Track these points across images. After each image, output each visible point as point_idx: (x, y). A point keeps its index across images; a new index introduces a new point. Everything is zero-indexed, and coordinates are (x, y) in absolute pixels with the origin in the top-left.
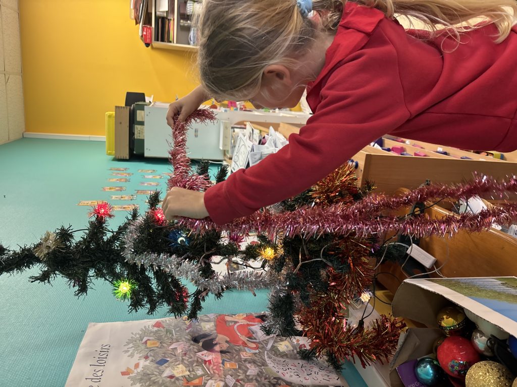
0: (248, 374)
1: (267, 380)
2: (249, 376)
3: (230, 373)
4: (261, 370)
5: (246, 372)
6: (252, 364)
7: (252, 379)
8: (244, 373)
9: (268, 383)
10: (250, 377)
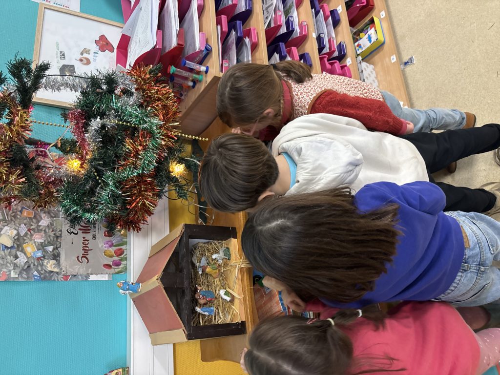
0: (40, 224)
1: (53, 233)
2: (40, 226)
3: (25, 221)
4: (52, 222)
5: (39, 221)
6: (47, 214)
7: (41, 230)
8: (36, 223)
9: (53, 235)
10: (41, 228)
